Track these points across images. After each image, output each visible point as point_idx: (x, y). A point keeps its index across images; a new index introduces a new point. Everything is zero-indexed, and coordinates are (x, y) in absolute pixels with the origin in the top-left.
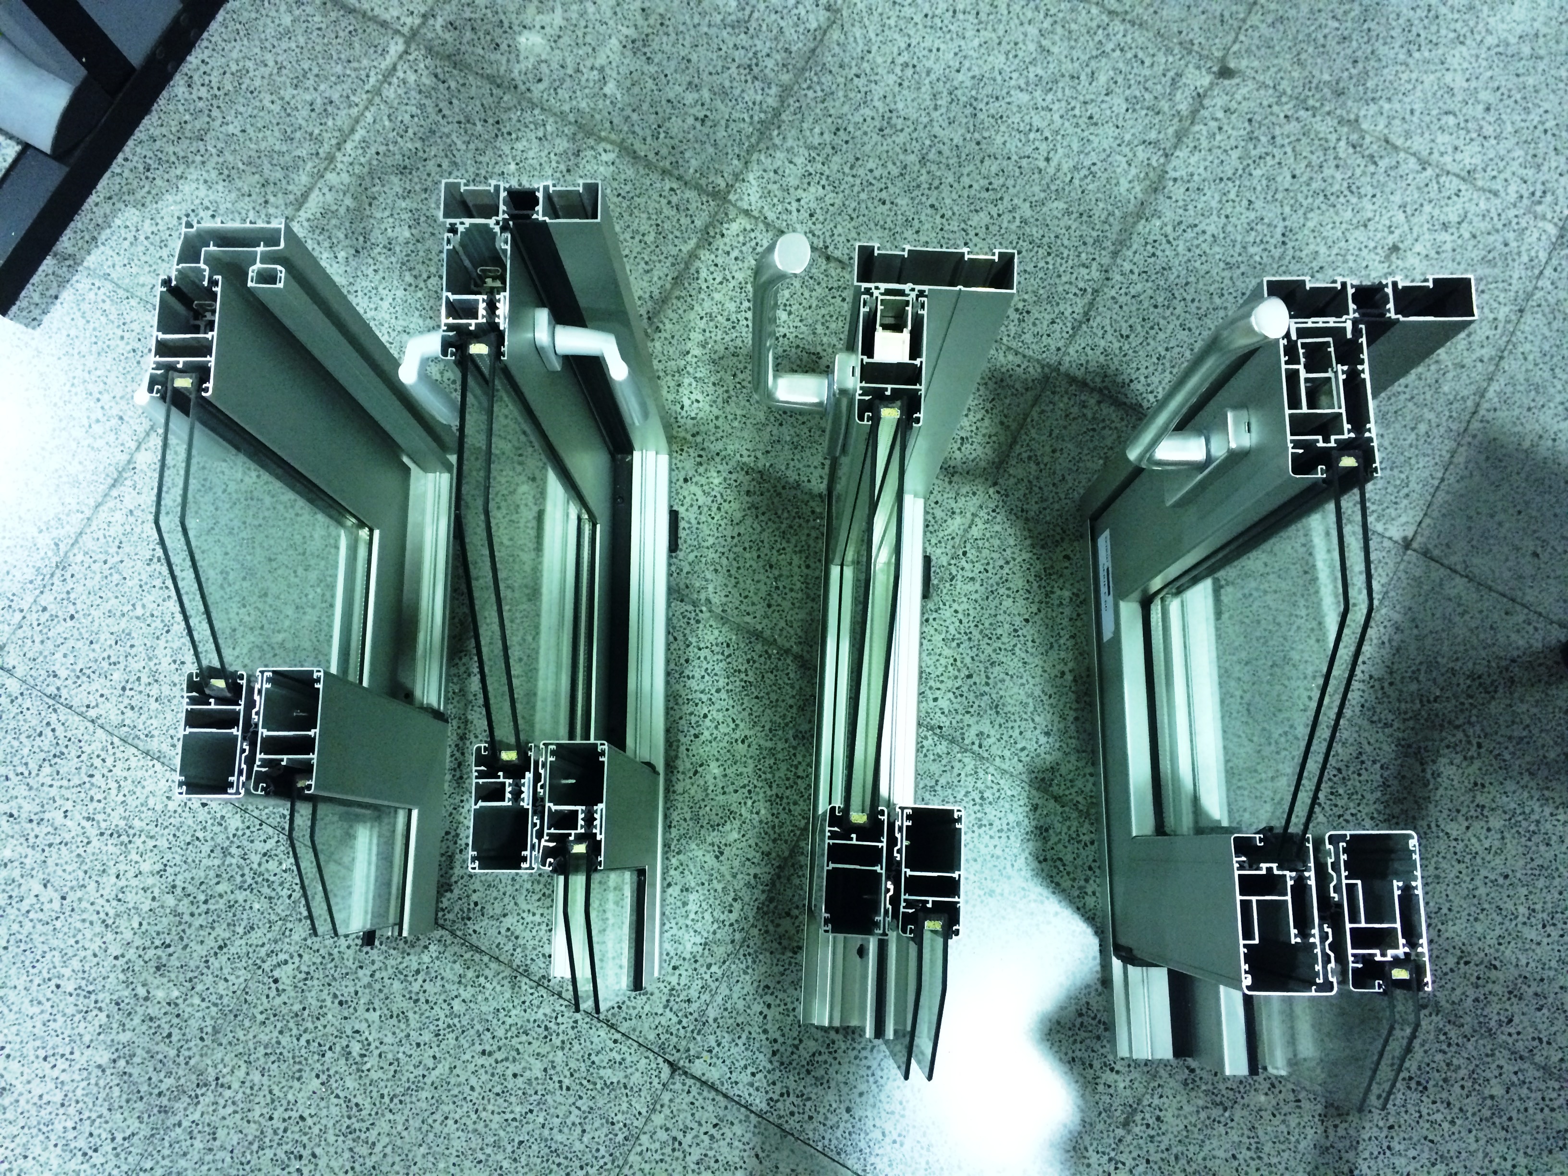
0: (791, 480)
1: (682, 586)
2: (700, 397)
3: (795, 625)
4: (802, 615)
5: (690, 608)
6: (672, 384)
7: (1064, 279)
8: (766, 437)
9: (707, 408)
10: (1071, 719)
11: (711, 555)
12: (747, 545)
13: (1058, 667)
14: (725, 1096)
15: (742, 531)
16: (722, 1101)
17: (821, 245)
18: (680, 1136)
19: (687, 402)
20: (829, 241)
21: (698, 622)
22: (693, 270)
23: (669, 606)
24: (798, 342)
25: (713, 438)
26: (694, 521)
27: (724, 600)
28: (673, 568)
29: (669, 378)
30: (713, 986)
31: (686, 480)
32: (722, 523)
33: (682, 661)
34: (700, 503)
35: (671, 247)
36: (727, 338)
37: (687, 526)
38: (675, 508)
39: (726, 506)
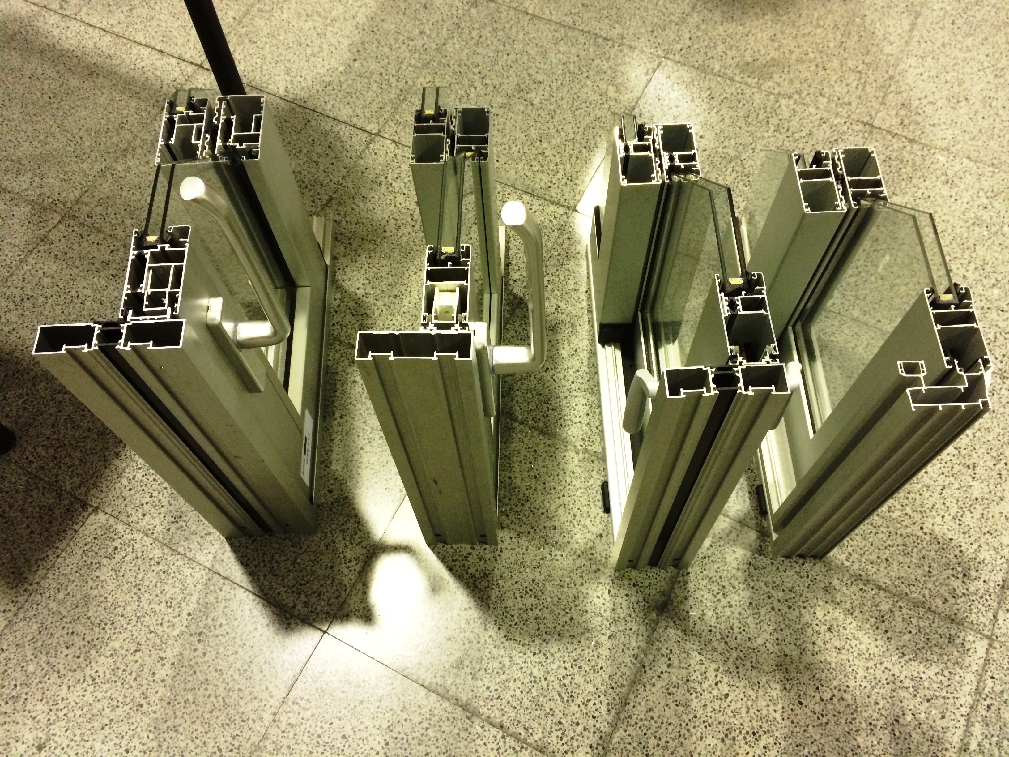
0: (524, 539)
1: (596, 462)
2: (596, 600)
3: (517, 440)
4: (513, 446)
5: (589, 448)
6: (619, 611)
7: (309, 713)
8: (545, 571)
9: (590, 592)
10: (339, 391)
11: (577, 483)
12: (553, 491)
13: (344, 421)
14: (545, 199)
15: (557, 500)
16: (547, 197)
17: (508, 739)
18: (568, 182)
19: (606, 596)
20: (501, 744)
21: (583, 439)
22: (613, 712)
23: (604, 449)
24: (523, 649)
25: (584, 568)
26: (592, 506)
27: (566, 454)
28: (603, 473)
29: (622, 616)
30: (556, 246)
31: (601, 536)
32: (571, 506)
33: (591, 415)
34: (589, 519)
35: (634, 734)
36: (579, 651)
37: (597, 503)
38: (606, 515)
39: (570, 518)
